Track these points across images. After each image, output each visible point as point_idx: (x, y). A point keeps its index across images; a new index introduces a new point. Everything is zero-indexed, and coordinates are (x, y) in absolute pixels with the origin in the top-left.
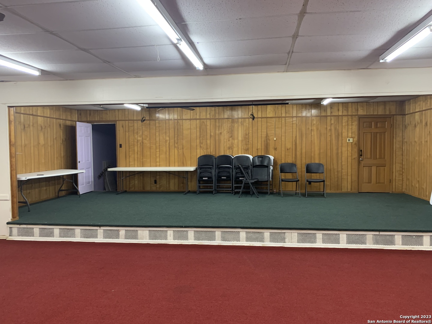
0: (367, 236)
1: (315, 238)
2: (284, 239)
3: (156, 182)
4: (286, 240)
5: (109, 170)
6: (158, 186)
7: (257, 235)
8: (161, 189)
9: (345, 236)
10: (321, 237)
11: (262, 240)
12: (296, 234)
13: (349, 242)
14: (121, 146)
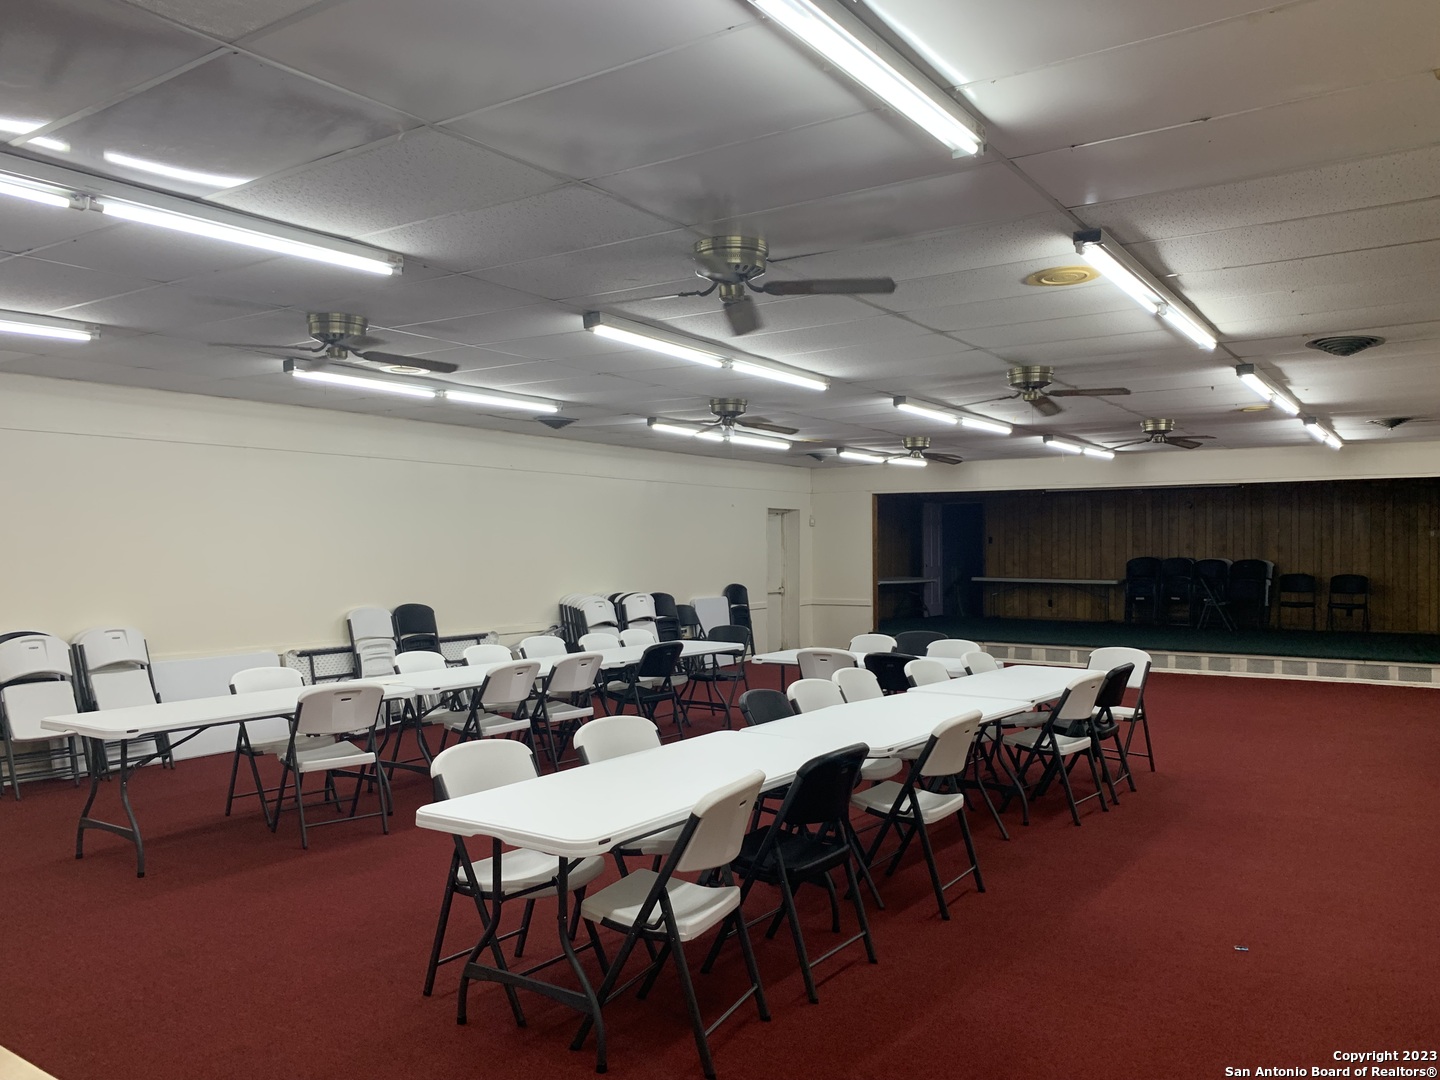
0: (1348, 667)
1: (1273, 666)
2: (1230, 666)
3: (1050, 603)
4: (1232, 668)
5: (974, 579)
6: (1054, 610)
7: (1192, 660)
8: (1060, 616)
9: (1315, 665)
10: (1281, 665)
11: (1198, 667)
12: (1246, 661)
13: (1321, 674)
14: (991, 540)
